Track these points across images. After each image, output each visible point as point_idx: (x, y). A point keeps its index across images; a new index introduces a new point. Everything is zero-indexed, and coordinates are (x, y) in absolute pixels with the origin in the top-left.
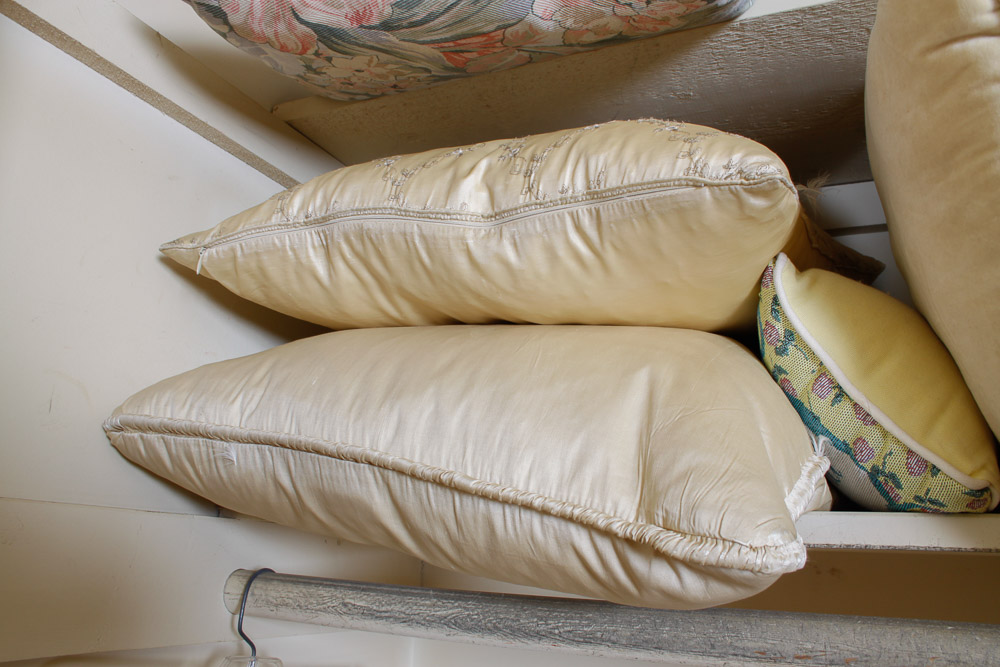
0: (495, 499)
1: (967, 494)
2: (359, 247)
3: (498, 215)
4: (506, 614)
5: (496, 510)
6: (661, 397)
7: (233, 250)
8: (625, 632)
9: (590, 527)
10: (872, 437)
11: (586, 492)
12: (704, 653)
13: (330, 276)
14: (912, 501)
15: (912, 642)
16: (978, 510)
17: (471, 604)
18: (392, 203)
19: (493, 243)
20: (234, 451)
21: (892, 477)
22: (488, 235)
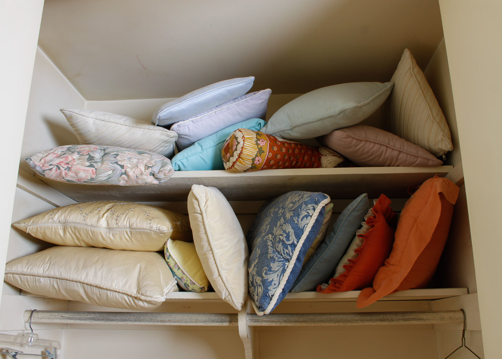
0: (109, 290)
1: (199, 288)
2: (73, 230)
3: (109, 228)
4: (106, 316)
5: (109, 292)
6: (142, 270)
7: (38, 228)
8: (133, 318)
9: (128, 295)
10: (185, 277)
11: (127, 288)
12: (150, 322)
13: (64, 235)
14: (191, 290)
17: (97, 314)
18: (83, 222)
19: (108, 234)
20: (42, 279)
21: (188, 285)
22: (107, 232)
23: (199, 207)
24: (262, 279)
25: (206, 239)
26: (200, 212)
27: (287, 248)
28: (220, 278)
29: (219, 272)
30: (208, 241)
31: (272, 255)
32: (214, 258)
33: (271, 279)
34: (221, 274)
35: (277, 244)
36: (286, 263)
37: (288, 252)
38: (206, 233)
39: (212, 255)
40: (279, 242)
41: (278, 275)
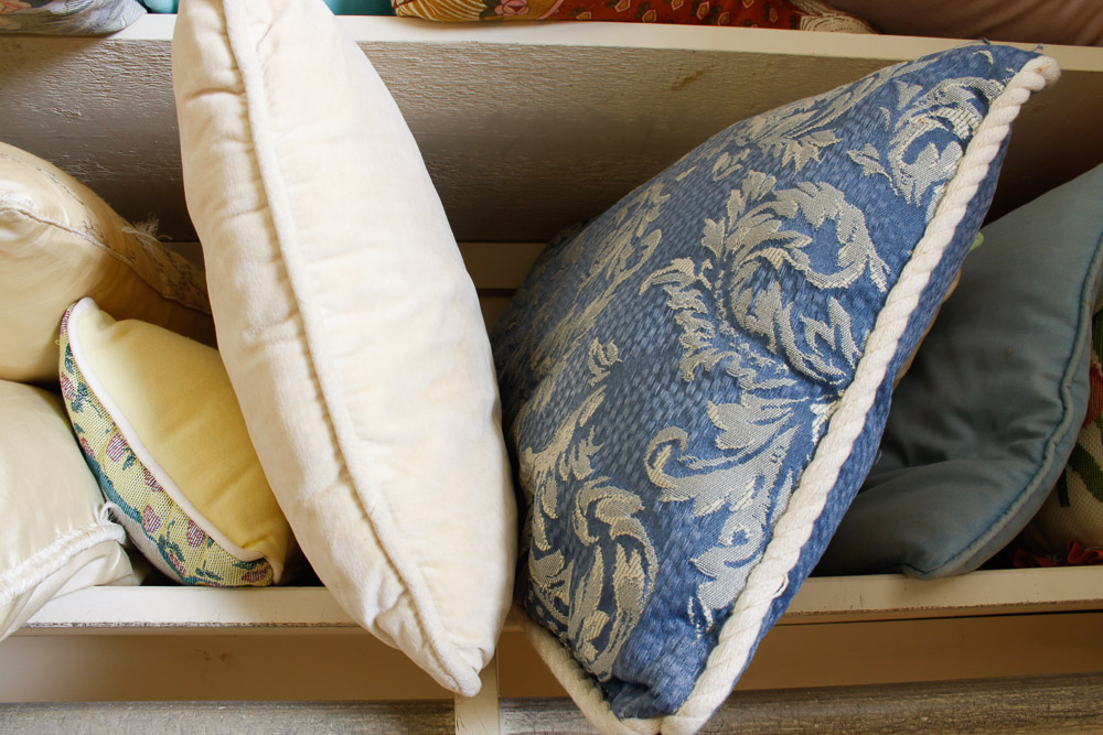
1: (237, 565)
10: (159, 507)
14: (195, 574)
15: (178, 726)
16: (257, 583)
21: (175, 547)
23: (228, 43)
24: (649, 503)
25: (263, 247)
26: (227, 77)
27: (823, 314)
28: (345, 491)
29: (339, 454)
30: (278, 256)
31: (711, 358)
32: (311, 366)
33: (717, 505)
34: (356, 469)
35: (741, 300)
36: (816, 408)
37: (829, 335)
38: (263, 204)
39: (296, 347)
40: (758, 282)
41: (760, 480)
